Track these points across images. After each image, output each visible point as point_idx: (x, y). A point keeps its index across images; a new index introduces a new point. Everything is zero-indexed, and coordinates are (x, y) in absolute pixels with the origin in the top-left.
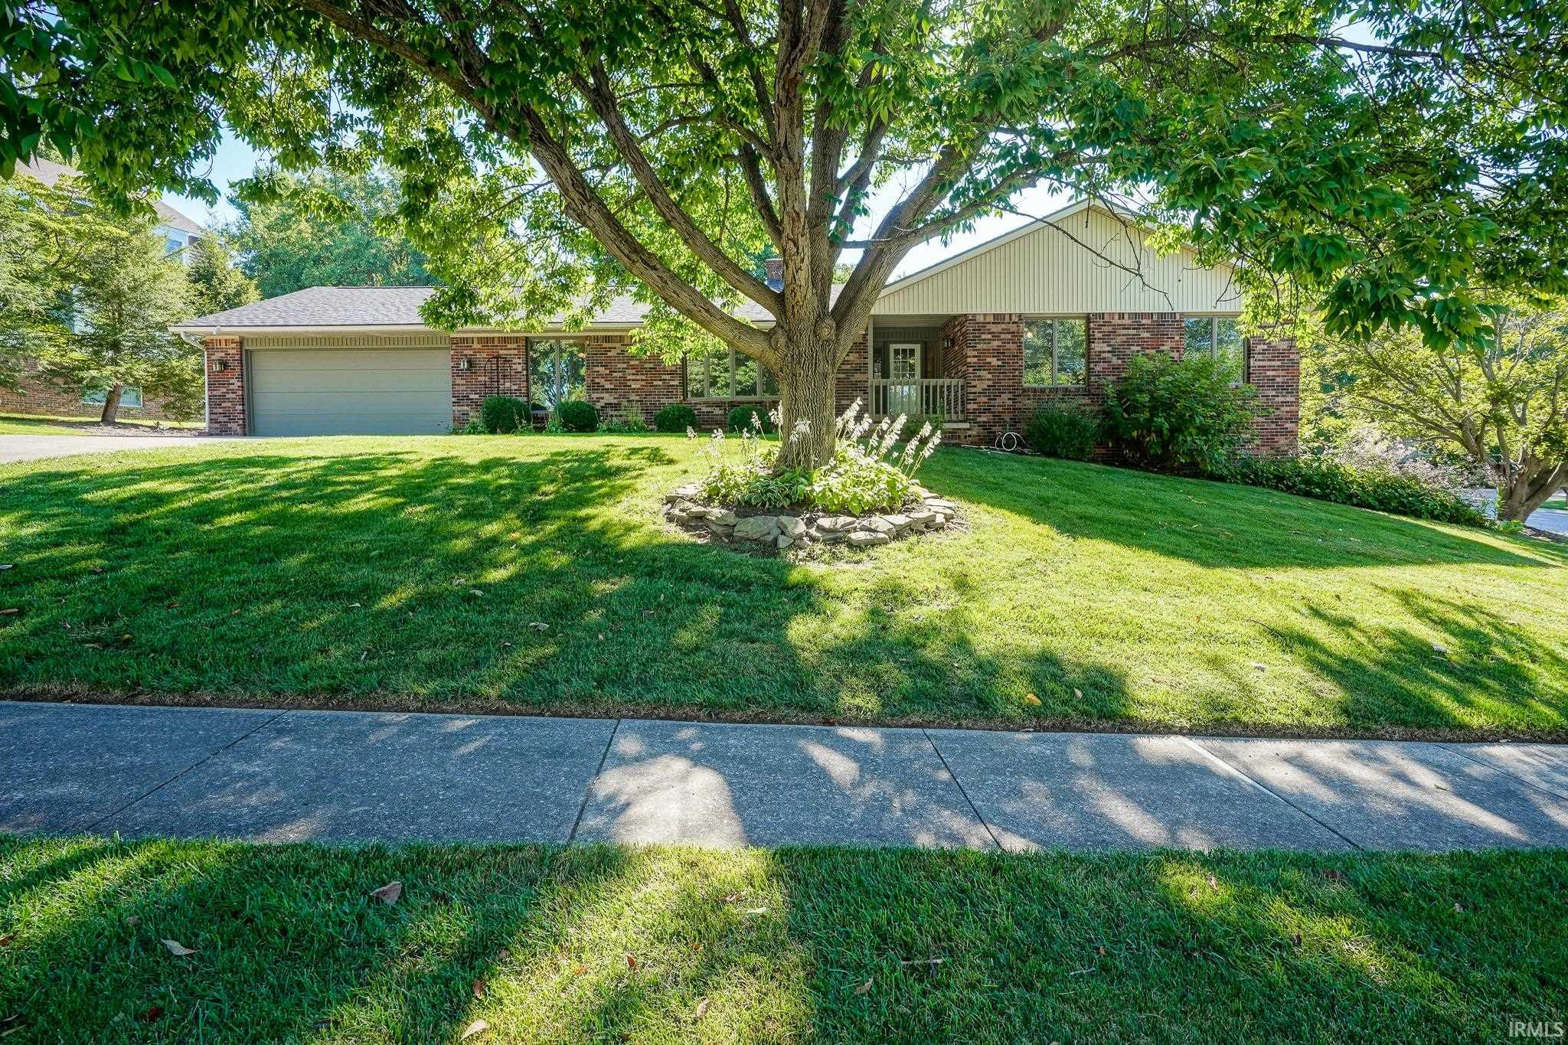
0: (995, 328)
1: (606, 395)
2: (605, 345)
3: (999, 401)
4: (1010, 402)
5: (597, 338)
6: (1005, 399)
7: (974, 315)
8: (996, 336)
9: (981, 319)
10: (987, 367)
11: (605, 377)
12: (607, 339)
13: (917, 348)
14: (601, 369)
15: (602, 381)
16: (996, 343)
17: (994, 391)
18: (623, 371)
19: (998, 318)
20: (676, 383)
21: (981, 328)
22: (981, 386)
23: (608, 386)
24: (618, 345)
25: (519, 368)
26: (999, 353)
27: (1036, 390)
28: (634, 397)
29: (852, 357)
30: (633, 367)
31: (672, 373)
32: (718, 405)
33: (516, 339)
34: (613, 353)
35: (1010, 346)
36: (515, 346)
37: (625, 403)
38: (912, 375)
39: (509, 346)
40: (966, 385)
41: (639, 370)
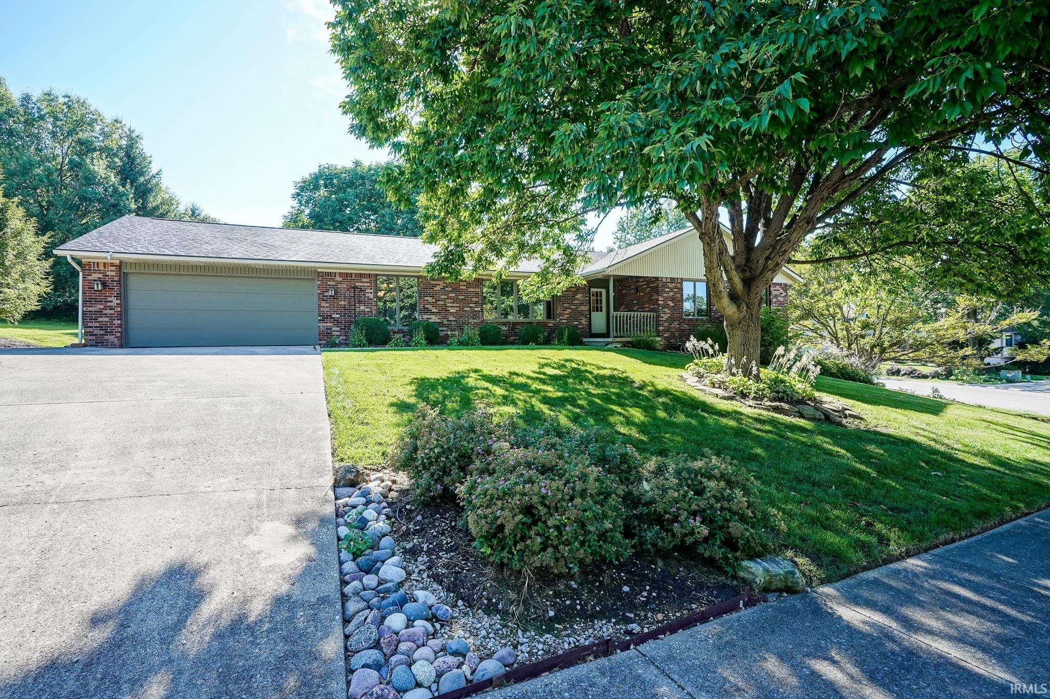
0: (671, 286)
1: (433, 317)
2: (432, 282)
3: (673, 326)
4: (678, 326)
6: (676, 324)
7: (662, 277)
8: (671, 290)
9: (664, 280)
10: (667, 306)
11: (433, 304)
14: (430, 299)
15: (430, 307)
16: (672, 294)
17: (671, 320)
18: (445, 300)
19: (673, 280)
20: (479, 309)
21: (665, 285)
22: (665, 317)
23: (434, 310)
24: (441, 283)
25: (371, 296)
26: (673, 299)
27: (689, 320)
28: (451, 318)
29: (579, 296)
30: (451, 298)
31: (476, 303)
32: (504, 324)
33: (369, 276)
34: (437, 288)
35: (678, 295)
36: (368, 280)
37: (445, 322)
38: (601, 307)
39: (364, 280)
40: (658, 316)
41: (455, 300)
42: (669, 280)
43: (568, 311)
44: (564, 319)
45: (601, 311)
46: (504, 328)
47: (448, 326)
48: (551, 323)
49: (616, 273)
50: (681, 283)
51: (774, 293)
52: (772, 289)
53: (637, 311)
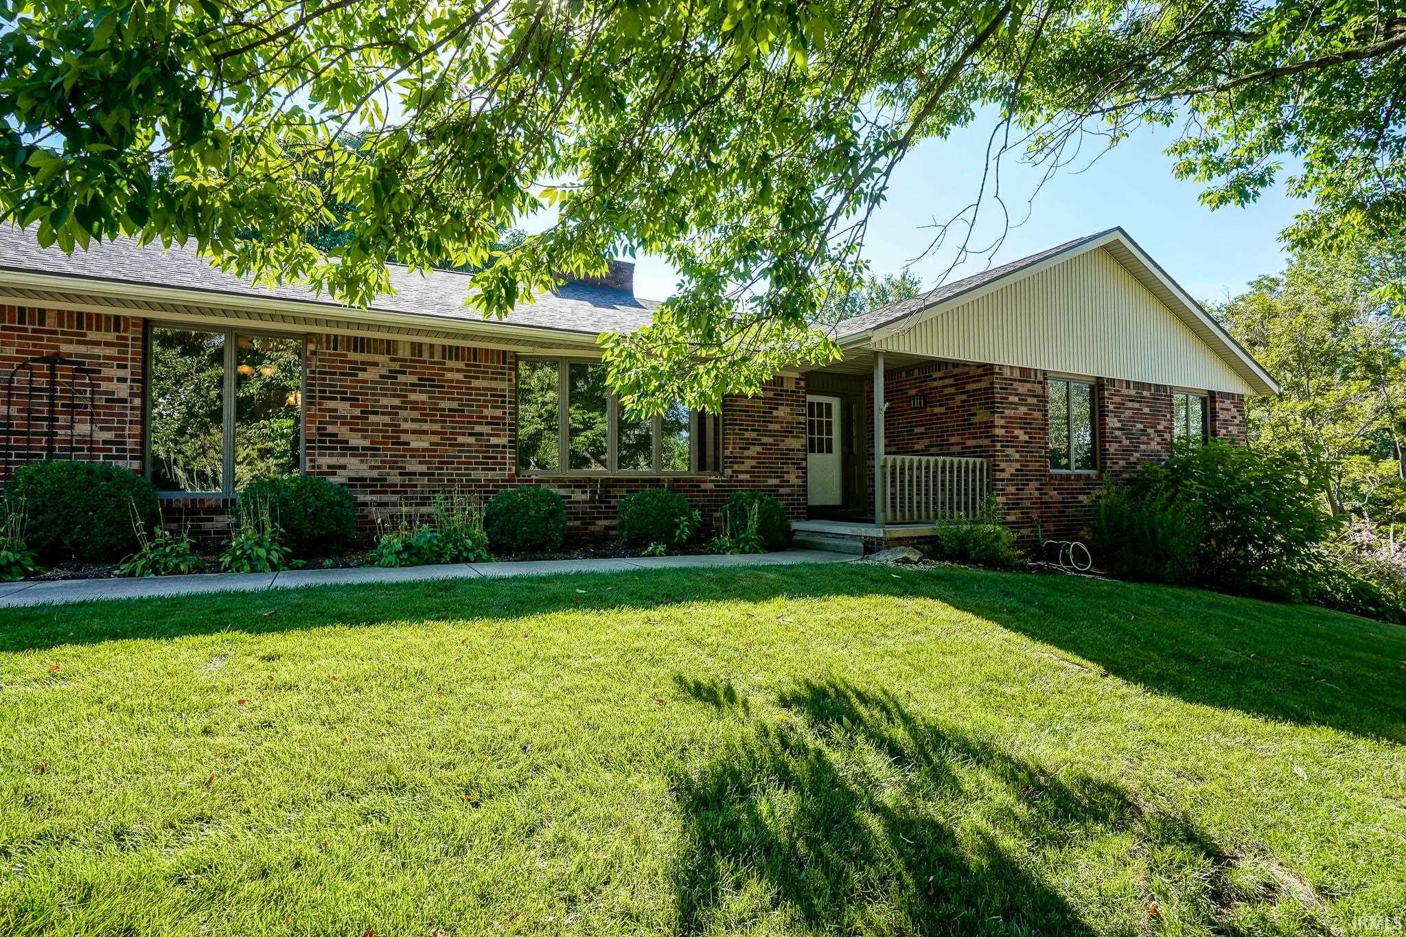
0: (1022, 388)
1: (350, 461)
2: (352, 356)
3: (1025, 493)
4: (1036, 494)
5: (335, 341)
6: (1032, 489)
7: (1001, 367)
8: (1023, 400)
9: (1007, 373)
10: (1011, 441)
11: (353, 424)
12: (360, 344)
13: (835, 403)
14: (343, 407)
15: (343, 431)
16: (1023, 409)
17: (1021, 477)
18: (393, 411)
19: (1025, 374)
20: (503, 441)
21: (1008, 386)
22: (1009, 469)
23: (356, 441)
24: (382, 359)
25: (123, 391)
26: (1025, 423)
27: (1062, 477)
28: (414, 466)
29: (782, 412)
30: (415, 406)
31: (495, 422)
32: (579, 484)
33: (117, 322)
34: (370, 375)
35: (1037, 414)
36: (111, 336)
37: (394, 478)
38: (830, 441)
39: (92, 335)
40: (994, 468)
41: (427, 413)
42: (1017, 374)
43: (756, 449)
44: (744, 471)
45: (830, 451)
46: (578, 496)
47: (401, 490)
48: (709, 481)
49: (893, 347)
50: (1043, 383)
51: (1222, 415)
52: (1218, 405)
53: (925, 452)
